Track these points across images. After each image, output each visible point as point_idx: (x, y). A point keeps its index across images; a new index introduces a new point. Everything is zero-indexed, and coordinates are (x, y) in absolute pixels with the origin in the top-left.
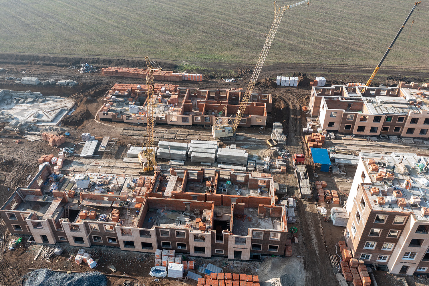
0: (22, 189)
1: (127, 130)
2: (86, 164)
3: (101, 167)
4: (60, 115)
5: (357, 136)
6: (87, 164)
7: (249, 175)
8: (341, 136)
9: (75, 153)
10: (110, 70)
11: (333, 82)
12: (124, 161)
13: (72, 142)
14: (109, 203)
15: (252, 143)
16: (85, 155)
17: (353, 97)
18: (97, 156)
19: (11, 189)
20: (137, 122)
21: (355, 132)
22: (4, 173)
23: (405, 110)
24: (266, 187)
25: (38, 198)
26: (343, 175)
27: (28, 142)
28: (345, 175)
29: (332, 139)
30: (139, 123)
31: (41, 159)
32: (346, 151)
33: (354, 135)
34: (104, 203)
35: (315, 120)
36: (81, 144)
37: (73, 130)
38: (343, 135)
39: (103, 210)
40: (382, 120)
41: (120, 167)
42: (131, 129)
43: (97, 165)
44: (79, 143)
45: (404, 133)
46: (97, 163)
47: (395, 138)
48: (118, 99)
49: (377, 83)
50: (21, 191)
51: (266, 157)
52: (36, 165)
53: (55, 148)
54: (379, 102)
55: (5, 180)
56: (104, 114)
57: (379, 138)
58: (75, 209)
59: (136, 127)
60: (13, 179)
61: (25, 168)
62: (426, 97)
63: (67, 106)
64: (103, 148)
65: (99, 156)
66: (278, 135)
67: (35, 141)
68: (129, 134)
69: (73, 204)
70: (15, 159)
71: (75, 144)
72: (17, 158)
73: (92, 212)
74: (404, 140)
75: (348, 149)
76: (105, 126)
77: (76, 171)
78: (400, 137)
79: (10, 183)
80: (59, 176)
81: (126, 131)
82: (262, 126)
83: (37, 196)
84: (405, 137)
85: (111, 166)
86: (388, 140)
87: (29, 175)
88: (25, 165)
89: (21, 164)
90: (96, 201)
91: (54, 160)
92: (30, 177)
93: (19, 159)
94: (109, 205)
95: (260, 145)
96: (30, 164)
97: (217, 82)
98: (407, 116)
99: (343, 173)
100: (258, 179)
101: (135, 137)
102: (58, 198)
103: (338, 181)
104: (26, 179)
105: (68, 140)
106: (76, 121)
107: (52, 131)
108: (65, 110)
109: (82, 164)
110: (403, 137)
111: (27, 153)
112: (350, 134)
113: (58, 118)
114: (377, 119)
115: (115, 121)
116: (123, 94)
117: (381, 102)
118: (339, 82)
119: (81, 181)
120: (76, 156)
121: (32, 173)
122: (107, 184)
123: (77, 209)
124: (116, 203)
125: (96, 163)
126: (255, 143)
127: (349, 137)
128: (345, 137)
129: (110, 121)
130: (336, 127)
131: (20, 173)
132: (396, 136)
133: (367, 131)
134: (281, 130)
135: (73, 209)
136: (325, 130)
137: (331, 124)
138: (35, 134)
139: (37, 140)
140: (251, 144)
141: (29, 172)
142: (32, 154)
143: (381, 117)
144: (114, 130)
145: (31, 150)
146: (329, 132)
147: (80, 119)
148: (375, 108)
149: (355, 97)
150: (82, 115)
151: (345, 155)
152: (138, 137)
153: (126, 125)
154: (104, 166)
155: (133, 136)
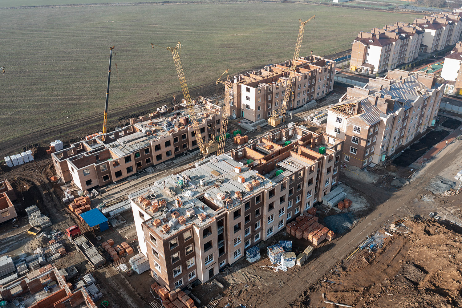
5: (118, 182)
7: (25, 279)
8: (104, 189)
11: (71, 142)
15: (11, 243)
17: (96, 148)
21: (114, 179)
23: (146, 142)
24: (52, 281)
26: (124, 224)
28: (126, 223)
29: (97, 196)
32: (115, 200)
33: (115, 183)
35: (71, 186)
38: (105, 187)
40: (133, 158)
45: (155, 162)
47: (150, 169)
49: (112, 127)
51: (35, 250)
54: (122, 143)
57: (138, 175)
62: (157, 125)
66: (38, 219)
74: (158, 167)
75: (116, 197)
78: (153, 166)
82: (13, 219)
84: (158, 164)
86: (146, 173)
95: (21, 240)
98: (150, 146)
99: (123, 222)
100: (38, 277)
103: (122, 232)
110: (156, 165)
112: (111, 183)
114: (128, 159)
117: (124, 143)
118: (76, 139)
126: (14, 242)
127: (111, 187)
128: (108, 188)
130: (95, 183)
132: (150, 166)
133: (125, 174)
134: (38, 213)
136: (86, 191)
137: (89, 182)
140: (9, 245)
143: (130, 156)
146: (90, 190)
148: (121, 150)
149: (98, 147)
151: (116, 205)
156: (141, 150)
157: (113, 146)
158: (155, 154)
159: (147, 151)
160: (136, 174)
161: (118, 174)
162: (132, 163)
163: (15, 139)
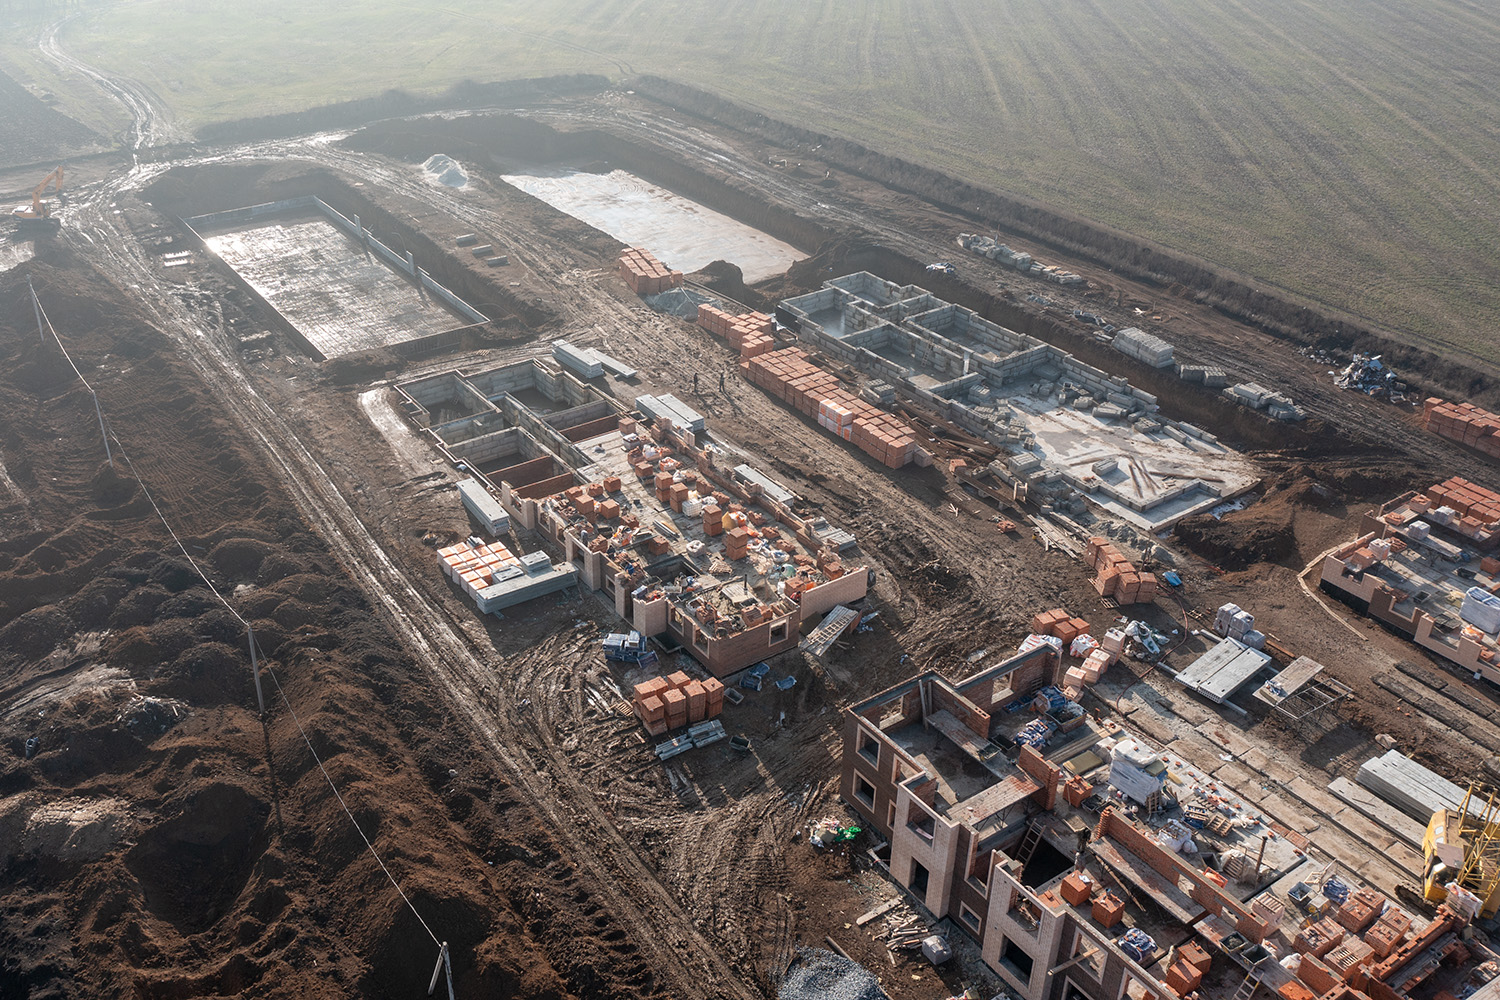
0: (938, 682)
1: (1409, 675)
2: (1180, 717)
3: (1229, 758)
4: (1183, 504)
6: (1186, 721)
9: (1163, 657)
12: (1332, 786)
13: (1174, 615)
14: (1187, 909)
16: (1195, 685)
18: (1237, 713)
19: (910, 663)
20: (1473, 665)
22: (917, 601)
25: (968, 739)
27: (1034, 543)
30: (1477, 676)
31: (1045, 619)
34: (1170, 897)
36: (1201, 638)
37: (1200, 573)
39: (1154, 916)
41: (1305, 803)
42: (1429, 680)
43: (1222, 744)
44: (1196, 632)
46: (1224, 734)
48: (1437, 540)
50: (935, 686)
52: (1019, 631)
53: (1108, 604)
55: (910, 624)
56: (1347, 572)
58: (1061, 850)
59: (1454, 684)
60: (931, 634)
61: (983, 619)
64: (1275, 696)
65: (1245, 717)
67: (1058, 550)
68: (1408, 696)
69: (1065, 828)
70: (970, 577)
71: (1180, 628)
72: (977, 577)
73: (1111, 899)
76: (1328, 617)
77: (1134, 723)
79: (917, 644)
80: (1070, 706)
81: (1404, 679)
83: (970, 732)
85: (1273, 777)
87: (981, 649)
88: (988, 610)
89: (977, 602)
90: (1147, 869)
91: (1083, 641)
92: (981, 655)
94: (1186, 917)
96: (1004, 617)
101: (1431, 722)
102: (1027, 776)
104: (966, 655)
105: (1164, 602)
106: (1227, 549)
107: (1129, 543)
108: (1208, 493)
109: (1167, 709)
111: (1013, 578)
113: (1169, 510)
115: (1377, 620)
116: (1467, 531)
119: (1133, 769)
120: (1161, 670)
121: (992, 648)
122: (1217, 835)
123: (1066, 854)
124: (1215, 926)
125: (1221, 736)
129: (1357, 607)
131: (961, 629)
135: (1054, 844)
138: (1068, 528)
139: (1064, 551)
141: (988, 641)
142: (1025, 589)
144: (1353, 650)
145: (1029, 575)
147: (1245, 549)
150: (1262, 538)
152: (1443, 727)
153: (1418, 655)
154: (1245, 762)
155: (1422, 714)
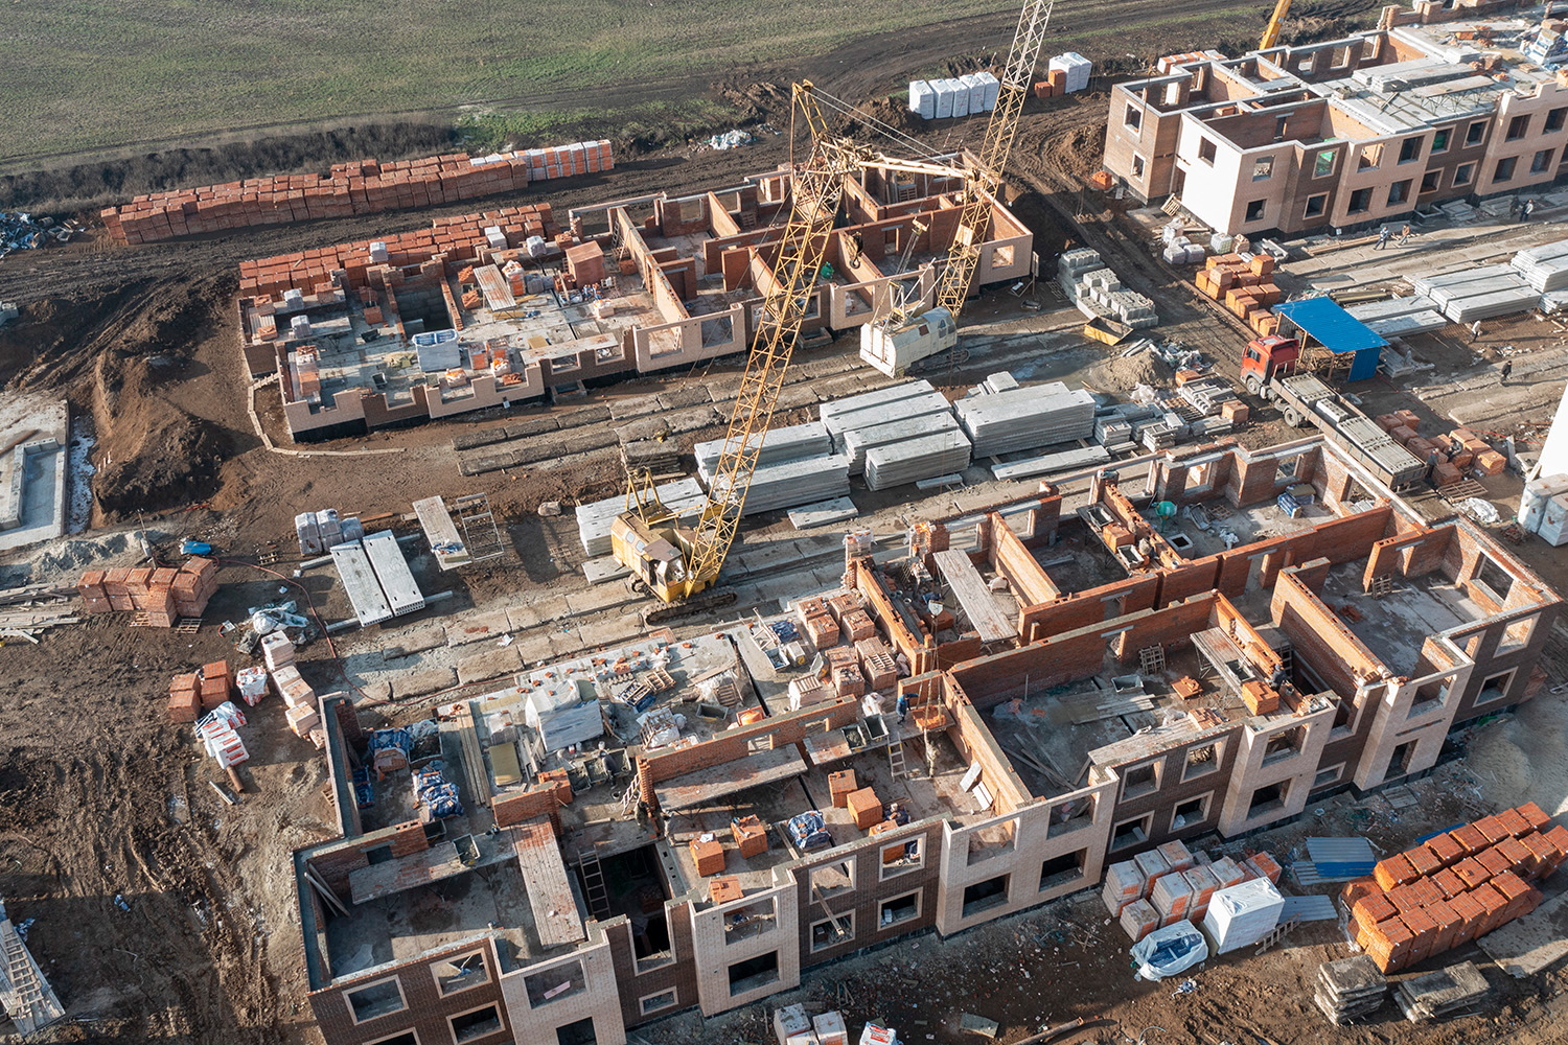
0: (315, 854)
1: (474, 446)
2: (423, 650)
3: (507, 640)
5: (1350, 231)
6: (432, 648)
7: (1234, 450)
8: (1299, 247)
9: (317, 621)
10: (153, 212)
12: (590, 578)
13: (253, 577)
14: (788, 759)
15: (1036, 352)
16: (386, 613)
18: (445, 600)
21: (1340, 217)
26: (1427, 372)
28: (1432, 370)
29: (1281, 262)
30: (507, 405)
31: (183, 700)
32: (1362, 290)
33: (1339, 232)
34: (767, 767)
35: (1165, 215)
36: (309, 574)
37: (204, 521)
38: (1302, 241)
40: (1426, 150)
42: (493, 438)
43: (485, 635)
44: (297, 573)
45: (1484, 183)
46: (473, 625)
47: (1459, 208)
50: (317, 862)
51: (1132, 389)
53: (192, 628)
54: (1377, 87)
56: (314, 408)
57: (1418, 220)
59: (505, 424)
63: (36, 432)
64: (456, 554)
65: (455, 596)
66: (1112, 296)
67: (48, 630)
68: (503, 462)
71: (280, 583)
73: (745, 825)
74: (1491, 208)
75: (1358, 282)
77: (408, 697)
78: (1474, 201)
81: (477, 453)
82: (1016, 281)
84: (1490, 197)
85: (556, 618)
86: (1446, 221)
87: (169, 798)
89: (75, 764)
90: (720, 770)
91: (250, 681)
93: (43, 743)
94: (799, 766)
95: (1066, 351)
97: (678, 160)
98: (1494, 116)
99: (1422, 366)
100: (1277, 455)
101: (545, 466)
102: (525, 827)
103: (1429, 398)
104: (170, 822)
105: (228, 575)
107: (98, 557)
108: (47, 452)
109: (401, 656)
110: (1482, 198)
112: (1325, 229)
114: (1410, 148)
115: (383, 428)
116: (328, 300)
117: (1388, 87)
118: (1125, 61)
120: (338, 632)
121: (178, 785)
123: (638, 845)
124: (824, 745)
125: (474, 630)
126: (1045, 352)
127: (1325, 244)
128: (1310, 244)
129: (354, 430)
132: (1460, 198)
133: (1378, 207)
137: (1254, 209)
139: (56, 626)
140: (1033, 359)
141: (161, 784)
142: (96, 698)
143: (1420, 138)
148: (1383, 110)
151: (1372, 305)
152: (553, 462)
153: (450, 427)
154: (522, 629)
155: (530, 466)
156: (1461, 124)
157: (1350, 95)
158: (1497, 147)
159: (1476, 131)
160: (1411, 217)
161: (1359, 200)
162: (1416, 170)
163: (901, 30)
